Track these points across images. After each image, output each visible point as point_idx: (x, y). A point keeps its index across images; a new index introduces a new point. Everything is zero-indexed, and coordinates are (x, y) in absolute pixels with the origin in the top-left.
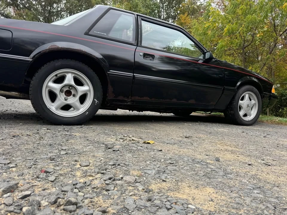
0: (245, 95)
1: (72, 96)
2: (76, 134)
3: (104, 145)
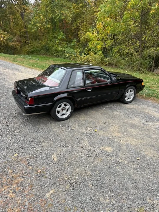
0: (129, 91)
1: (64, 110)
2: (73, 128)
3: (84, 134)
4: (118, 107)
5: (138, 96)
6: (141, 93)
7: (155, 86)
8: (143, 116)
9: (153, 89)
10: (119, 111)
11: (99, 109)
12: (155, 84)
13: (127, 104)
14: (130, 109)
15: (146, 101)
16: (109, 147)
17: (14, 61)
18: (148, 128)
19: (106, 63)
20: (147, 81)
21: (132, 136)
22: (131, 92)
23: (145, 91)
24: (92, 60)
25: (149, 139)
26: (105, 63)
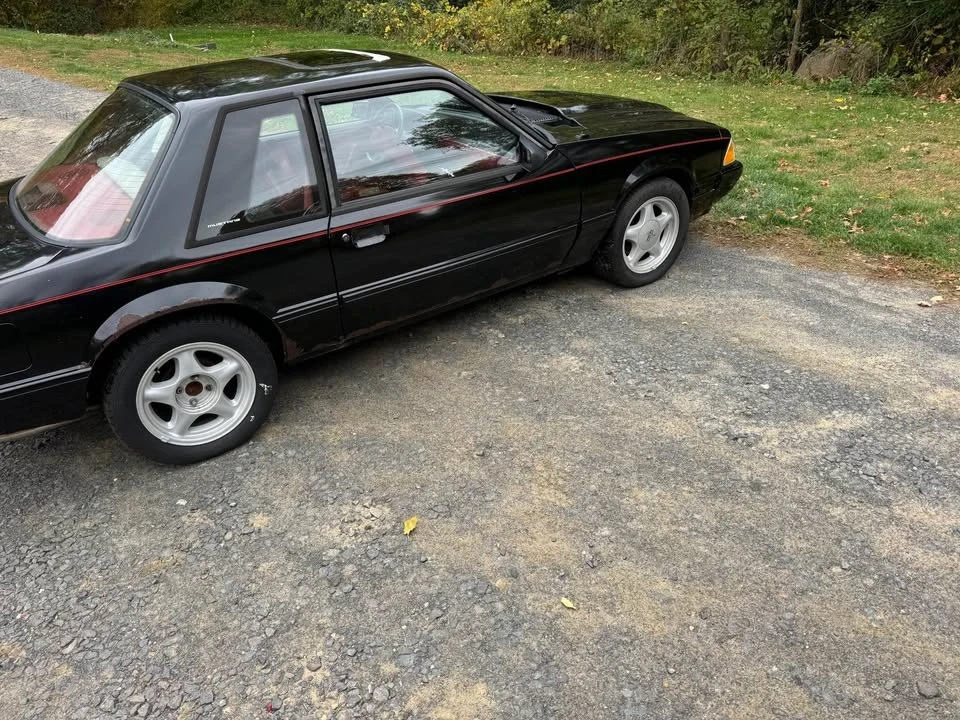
0: (644, 209)
1: (204, 390)
2: (259, 521)
3: (322, 572)
4: (584, 319)
5: (703, 228)
6: (727, 210)
7: (804, 151)
8: (731, 373)
9: (794, 172)
10: (584, 344)
11: (469, 344)
12: (808, 140)
13: (640, 290)
14: (654, 324)
15: (752, 261)
16: (476, 677)
17: (70, 68)
18: (760, 470)
19: (558, 38)
20: (763, 124)
21: (647, 547)
22: (657, 211)
23: (751, 191)
24: (486, 30)
25: (760, 567)
26: (553, 41)
